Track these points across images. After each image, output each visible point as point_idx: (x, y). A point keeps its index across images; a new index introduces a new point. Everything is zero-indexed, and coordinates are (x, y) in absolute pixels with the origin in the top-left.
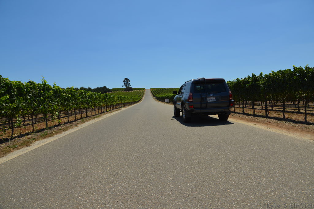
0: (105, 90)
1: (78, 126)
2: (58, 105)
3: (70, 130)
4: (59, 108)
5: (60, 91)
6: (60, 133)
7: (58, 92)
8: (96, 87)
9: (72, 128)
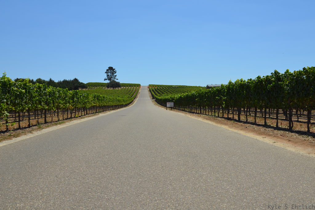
0: (76, 85)
1: (34, 132)
2: (7, 104)
3: (23, 136)
4: (8, 108)
5: (10, 84)
6: (10, 139)
7: (7, 85)
8: (62, 80)
9: (25, 134)
